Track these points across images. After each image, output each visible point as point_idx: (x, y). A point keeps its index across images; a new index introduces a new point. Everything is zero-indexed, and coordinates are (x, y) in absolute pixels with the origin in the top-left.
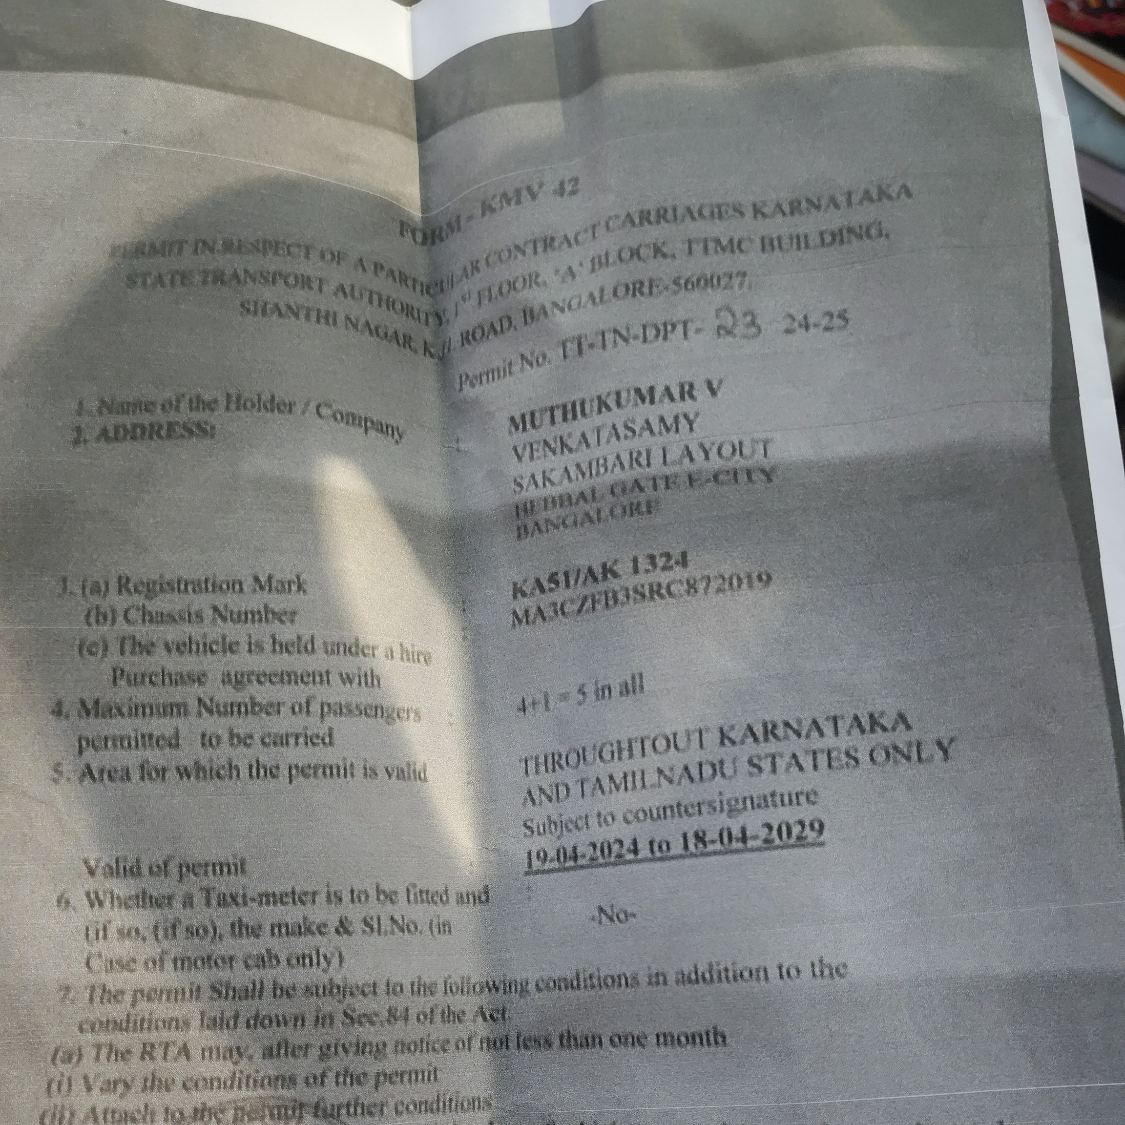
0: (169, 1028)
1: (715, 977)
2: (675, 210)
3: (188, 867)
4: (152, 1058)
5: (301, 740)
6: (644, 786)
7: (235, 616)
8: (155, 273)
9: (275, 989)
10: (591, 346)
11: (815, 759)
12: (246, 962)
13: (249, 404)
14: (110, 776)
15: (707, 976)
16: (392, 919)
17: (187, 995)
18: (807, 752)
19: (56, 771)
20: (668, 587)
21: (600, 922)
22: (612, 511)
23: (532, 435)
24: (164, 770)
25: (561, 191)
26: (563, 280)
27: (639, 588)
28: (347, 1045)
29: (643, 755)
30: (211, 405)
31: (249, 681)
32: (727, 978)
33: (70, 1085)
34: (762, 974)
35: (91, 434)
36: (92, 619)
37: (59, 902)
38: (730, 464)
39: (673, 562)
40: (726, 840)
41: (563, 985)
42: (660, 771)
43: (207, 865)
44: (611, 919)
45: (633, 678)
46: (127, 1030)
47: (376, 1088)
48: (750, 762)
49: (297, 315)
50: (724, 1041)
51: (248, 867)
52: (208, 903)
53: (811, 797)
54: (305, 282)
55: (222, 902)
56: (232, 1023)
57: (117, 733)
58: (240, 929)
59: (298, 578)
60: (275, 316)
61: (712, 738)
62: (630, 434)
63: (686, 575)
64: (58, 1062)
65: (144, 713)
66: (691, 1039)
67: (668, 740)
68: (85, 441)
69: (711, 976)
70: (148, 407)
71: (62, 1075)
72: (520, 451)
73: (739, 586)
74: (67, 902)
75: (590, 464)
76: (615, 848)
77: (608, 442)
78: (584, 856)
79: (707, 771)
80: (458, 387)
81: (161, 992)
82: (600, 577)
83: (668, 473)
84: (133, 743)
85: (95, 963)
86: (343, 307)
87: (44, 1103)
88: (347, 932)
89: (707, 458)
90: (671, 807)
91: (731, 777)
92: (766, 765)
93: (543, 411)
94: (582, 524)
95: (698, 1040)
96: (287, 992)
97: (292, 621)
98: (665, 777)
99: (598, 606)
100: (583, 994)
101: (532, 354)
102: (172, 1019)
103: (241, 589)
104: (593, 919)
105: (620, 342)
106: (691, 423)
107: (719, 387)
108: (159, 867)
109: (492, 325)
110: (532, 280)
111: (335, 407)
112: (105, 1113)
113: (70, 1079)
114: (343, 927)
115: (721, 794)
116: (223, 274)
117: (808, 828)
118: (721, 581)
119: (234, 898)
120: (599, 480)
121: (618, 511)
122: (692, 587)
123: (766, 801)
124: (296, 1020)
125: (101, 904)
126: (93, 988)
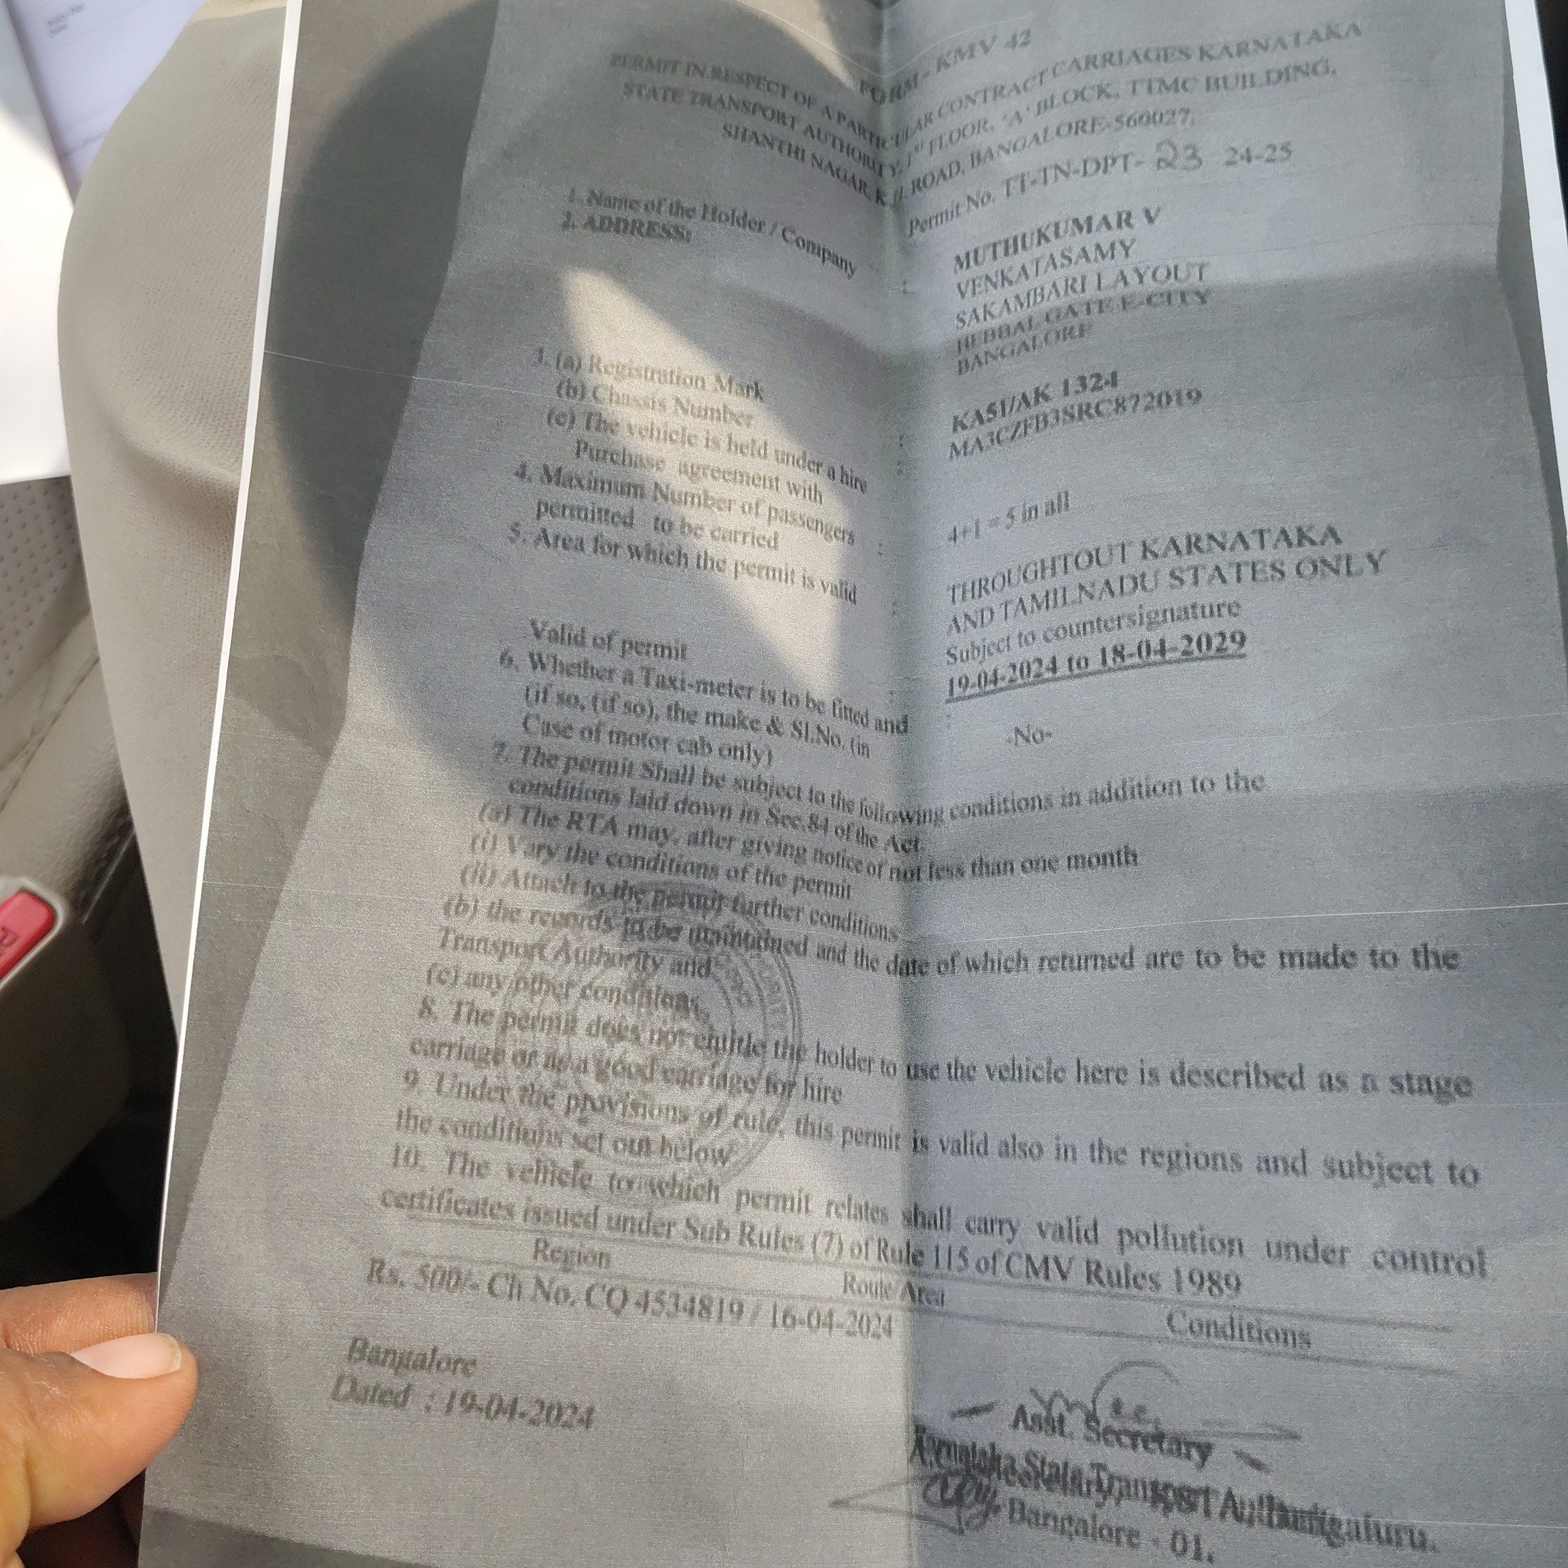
0: (599, 800)
1: (1128, 793)
2: (1121, 54)
3: (631, 644)
4: (579, 828)
5: (749, 539)
6: (1065, 603)
7: (696, 411)
8: (649, 86)
9: (705, 777)
10: (1033, 182)
11: (1239, 571)
12: (679, 746)
13: (723, 217)
14: (564, 543)
15: (1120, 793)
16: (819, 728)
17: (620, 769)
18: (1230, 565)
19: (514, 530)
20: (1097, 406)
21: (1016, 744)
22: (1046, 338)
23: (975, 271)
24: (616, 546)
25: (1013, 43)
26: (1010, 124)
27: (1069, 409)
28: (769, 844)
29: (1066, 572)
30: (689, 213)
31: (704, 474)
32: (1140, 793)
33: (495, 844)
34: (1175, 788)
35: (579, 220)
36: (563, 392)
37: (502, 659)
38: (1164, 287)
39: (1103, 382)
40: (1144, 653)
41: (977, 812)
42: (1082, 588)
43: (649, 645)
44: (1027, 740)
45: (1059, 497)
46: (556, 796)
47: (794, 892)
48: (1172, 574)
49: (771, 145)
50: (1135, 860)
51: (688, 653)
52: (647, 684)
53: (1233, 609)
54: (780, 117)
55: (661, 684)
56: (661, 804)
57: (575, 503)
58: (676, 712)
59: (756, 384)
60: (753, 143)
61: (1134, 552)
62: (1066, 262)
63: (1115, 395)
64: (485, 818)
65: (602, 488)
66: (1102, 859)
67: (1090, 556)
68: (574, 227)
69: (1124, 793)
70: (632, 205)
71: (488, 833)
72: (963, 287)
73: (1168, 403)
74: (511, 660)
75: (1028, 295)
76: (1034, 667)
77: (1046, 271)
78: (1003, 678)
79: (1128, 584)
80: (908, 233)
81: (595, 763)
82: (1032, 402)
83: (1102, 297)
84: (590, 516)
85: (532, 723)
86: (810, 146)
87: (467, 858)
88: (777, 732)
89: (1141, 281)
90: (1091, 623)
91: (1152, 590)
92: (1188, 577)
93: (986, 247)
94: (1019, 353)
95: (1109, 860)
96: (716, 782)
97: (748, 425)
98: (1087, 592)
99: (1030, 431)
100: (997, 819)
101: (978, 195)
102: (602, 791)
103: (703, 386)
104: (1009, 741)
105: (1061, 177)
106: (1127, 249)
107: (1156, 216)
108: (602, 639)
109: (942, 171)
110: (981, 126)
111: (798, 234)
112: (526, 878)
113: (495, 838)
114: (774, 727)
115: (1141, 606)
116: (710, 97)
117: (1228, 640)
118: (1149, 399)
119: (672, 681)
120: (1036, 309)
121: (1052, 337)
122: (1120, 405)
123: (1186, 613)
124: (723, 810)
125: (543, 667)
126: (528, 749)
